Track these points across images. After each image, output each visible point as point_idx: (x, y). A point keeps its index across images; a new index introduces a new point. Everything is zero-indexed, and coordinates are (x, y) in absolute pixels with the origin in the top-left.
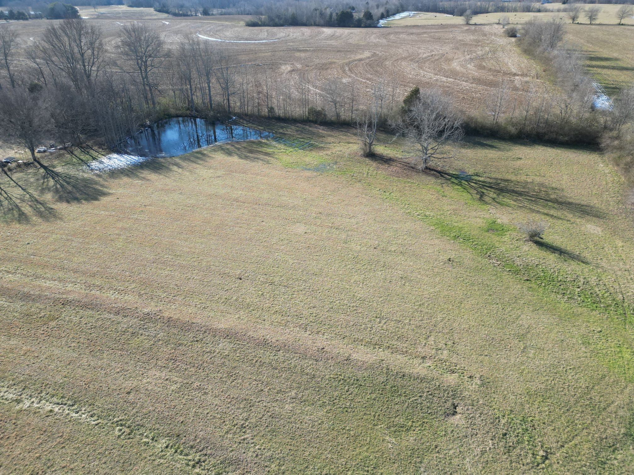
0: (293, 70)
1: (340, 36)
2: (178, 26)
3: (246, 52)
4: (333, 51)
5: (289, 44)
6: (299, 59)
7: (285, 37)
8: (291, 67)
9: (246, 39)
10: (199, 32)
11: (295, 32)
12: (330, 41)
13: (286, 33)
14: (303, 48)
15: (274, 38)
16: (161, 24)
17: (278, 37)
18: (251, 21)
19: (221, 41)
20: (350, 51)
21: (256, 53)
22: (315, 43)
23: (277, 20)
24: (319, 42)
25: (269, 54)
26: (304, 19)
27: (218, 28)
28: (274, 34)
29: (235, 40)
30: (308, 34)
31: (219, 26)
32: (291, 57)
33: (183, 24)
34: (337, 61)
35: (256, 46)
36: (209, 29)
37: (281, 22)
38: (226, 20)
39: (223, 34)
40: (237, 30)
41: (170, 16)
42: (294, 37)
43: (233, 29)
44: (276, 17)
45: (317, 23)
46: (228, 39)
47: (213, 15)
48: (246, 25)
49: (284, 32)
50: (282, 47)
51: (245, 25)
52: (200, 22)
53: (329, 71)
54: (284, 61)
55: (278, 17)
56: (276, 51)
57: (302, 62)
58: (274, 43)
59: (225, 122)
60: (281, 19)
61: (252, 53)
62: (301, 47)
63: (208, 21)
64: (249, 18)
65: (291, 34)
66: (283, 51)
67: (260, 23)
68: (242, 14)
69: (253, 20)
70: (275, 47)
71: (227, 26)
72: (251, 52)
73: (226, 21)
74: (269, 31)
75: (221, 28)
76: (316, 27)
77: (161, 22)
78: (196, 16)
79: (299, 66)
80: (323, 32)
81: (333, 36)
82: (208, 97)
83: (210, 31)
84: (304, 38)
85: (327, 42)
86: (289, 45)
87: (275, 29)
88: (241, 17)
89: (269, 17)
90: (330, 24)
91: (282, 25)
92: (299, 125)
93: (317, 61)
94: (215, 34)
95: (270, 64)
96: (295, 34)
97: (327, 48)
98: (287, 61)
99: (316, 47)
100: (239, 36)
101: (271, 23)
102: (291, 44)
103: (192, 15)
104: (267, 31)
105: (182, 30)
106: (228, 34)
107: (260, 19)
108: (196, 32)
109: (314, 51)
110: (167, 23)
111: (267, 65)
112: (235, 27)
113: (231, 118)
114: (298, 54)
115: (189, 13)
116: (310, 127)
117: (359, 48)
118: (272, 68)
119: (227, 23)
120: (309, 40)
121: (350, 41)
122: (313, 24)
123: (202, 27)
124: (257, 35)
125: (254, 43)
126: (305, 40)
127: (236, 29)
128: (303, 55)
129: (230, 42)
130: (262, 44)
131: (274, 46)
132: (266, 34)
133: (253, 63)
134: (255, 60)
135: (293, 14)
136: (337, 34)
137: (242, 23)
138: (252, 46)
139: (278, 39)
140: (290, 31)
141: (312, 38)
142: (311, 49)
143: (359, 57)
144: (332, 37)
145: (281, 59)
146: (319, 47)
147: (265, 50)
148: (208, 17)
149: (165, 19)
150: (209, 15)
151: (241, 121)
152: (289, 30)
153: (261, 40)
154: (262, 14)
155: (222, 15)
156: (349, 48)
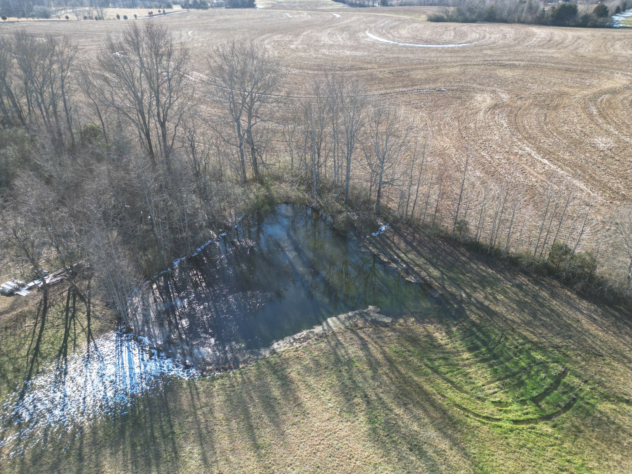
0: (496, 105)
1: (562, 43)
2: (348, 21)
3: (424, 64)
4: (559, 69)
5: (485, 52)
6: (502, 83)
7: (478, 39)
8: (492, 99)
9: (427, 42)
10: (370, 29)
11: (492, 33)
12: (548, 51)
13: (480, 34)
14: (509, 60)
15: (464, 41)
16: (331, 17)
17: (469, 39)
18: (436, 15)
19: (393, 44)
20: (587, 72)
21: (438, 67)
22: (525, 53)
23: (468, 14)
24: (531, 50)
25: (457, 69)
26: (505, 14)
27: (394, 24)
28: (463, 35)
29: (411, 43)
30: (512, 35)
31: (396, 21)
32: (490, 77)
33: (355, 18)
34: (571, 90)
35: (438, 55)
36: (382, 25)
37: (474, 17)
38: (405, 12)
39: (398, 33)
40: (416, 27)
41: (346, 7)
42: (492, 39)
43: (412, 25)
44: (468, 10)
45: (522, 19)
46: (402, 41)
47: (391, 5)
48: (428, 20)
49: (478, 31)
50: (477, 57)
51: (426, 19)
52: (375, 16)
53: (562, 114)
54: (480, 84)
55: (471, 10)
56: (467, 65)
57: (510, 87)
58: (464, 50)
59: (365, 236)
60: (474, 13)
61: (433, 67)
62: (505, 59)
63: (384, 14)
64: (433, 11)
65: (488, 36)
66: (478, 65)
67: (445, 17)
68: (424, 5)
69: (437, 14)
70: (465, 57)
71: (404, 21)
72: (431, 66)
73: (405, 14)
74: (457, 29)
75: (397, 23)
76: (520, 25)
77: (332, 14)
78: (373, 6)
79: (505, 97)
80: (534, 34)
81: (550, 41)
82: (345, 172)
83: (382, 28)
84: (507, 42)
85: (544, 50)
86: (486, 55)
87: (465, 27)
88: (423, 8)
89: (459, 10)
90: (541, 21)
91: (474, 21)
92: (523, 279)
93: (536, 88)
94: (388, 33)
95: (457, 90)
96: (493, 36)
97: (546, 62)
98: (483, 85)
99: (528, 61)
100: (417, 36)
101: (460, 18)
102: (489, 52)
103: (369, 6)
104: (455, 29)
105: (350, 26)
106: (404, 32)
107: (447, 12)
108: (365, 30)
109: (526, 67)
110: (338, 16)
111: (453, 90)
112: (414, 21)
113: (376, 228)
114: (501, 72)
115: (366, 3)
116: (554, 295)
117: (603, 67)
118: (460, 98)
119: (406, 17)
120: (514, 45)
121: (581, 51)
122: (516, 20)
123: (375, 21)
124: (440, 36)
125: (436, 50)
126: (509, 46)
127: (415, 25)
128: (509, 73)
129: (404, 46)
130: (447, 51)
131: (464, 54)
132: (453, 34)
133: (433, 86)
134: (435, 81)
135: (492, 7)
136: (556, 38)
137: (424, 17)
138: (433, 54)
139: (470, 42)
140: (485, 31)
141: (519, 43)
142: (522, 63)
143: (608, 85)
144: (549, 43)
145: (475, 81)
146: (533, 61)
147: (451, 62)
148: (385, 8)
149: (338, 10)
150: (387, 5)
151: (396, 239)
152: (484, 28)
153: (447, 43)
154: (448, 5)
155: (401, 5)
156: (585, 66)
